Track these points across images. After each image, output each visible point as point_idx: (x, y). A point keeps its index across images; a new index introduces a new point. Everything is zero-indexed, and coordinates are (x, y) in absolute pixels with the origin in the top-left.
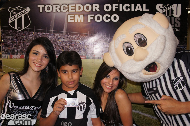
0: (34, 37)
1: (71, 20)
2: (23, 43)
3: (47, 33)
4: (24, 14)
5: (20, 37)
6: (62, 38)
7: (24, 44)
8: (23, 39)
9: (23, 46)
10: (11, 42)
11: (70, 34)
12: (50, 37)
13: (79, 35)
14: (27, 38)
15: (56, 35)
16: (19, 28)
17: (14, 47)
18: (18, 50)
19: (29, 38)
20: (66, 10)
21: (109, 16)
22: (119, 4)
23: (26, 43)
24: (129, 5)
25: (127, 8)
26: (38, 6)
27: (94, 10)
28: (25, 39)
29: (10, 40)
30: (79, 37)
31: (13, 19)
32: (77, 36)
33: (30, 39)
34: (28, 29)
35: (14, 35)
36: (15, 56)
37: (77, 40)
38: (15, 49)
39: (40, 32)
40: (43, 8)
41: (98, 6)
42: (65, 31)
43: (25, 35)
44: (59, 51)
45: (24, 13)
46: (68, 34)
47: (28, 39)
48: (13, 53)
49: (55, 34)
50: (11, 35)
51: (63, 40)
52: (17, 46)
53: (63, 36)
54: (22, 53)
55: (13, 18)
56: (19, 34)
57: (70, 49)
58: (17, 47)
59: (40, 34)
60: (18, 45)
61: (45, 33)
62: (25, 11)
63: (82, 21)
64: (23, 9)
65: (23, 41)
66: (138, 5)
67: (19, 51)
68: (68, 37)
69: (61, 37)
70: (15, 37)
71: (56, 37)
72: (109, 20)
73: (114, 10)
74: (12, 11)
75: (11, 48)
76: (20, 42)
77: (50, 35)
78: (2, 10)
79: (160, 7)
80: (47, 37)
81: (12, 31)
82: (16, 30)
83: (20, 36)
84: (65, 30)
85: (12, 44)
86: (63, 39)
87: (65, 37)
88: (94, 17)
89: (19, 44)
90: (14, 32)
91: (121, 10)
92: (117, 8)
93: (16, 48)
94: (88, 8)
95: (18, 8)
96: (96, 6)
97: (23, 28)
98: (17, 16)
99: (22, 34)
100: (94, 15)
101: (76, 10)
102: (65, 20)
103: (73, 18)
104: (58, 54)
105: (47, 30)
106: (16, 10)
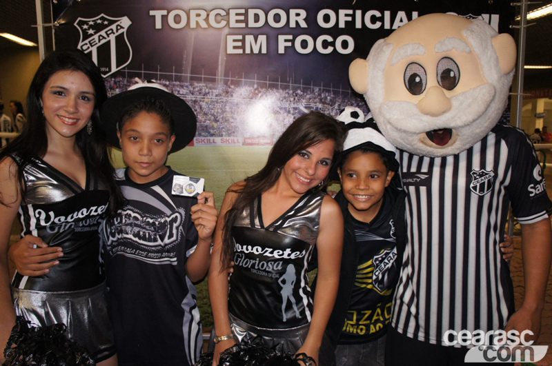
1: (235, 47)
3: (175, 83)
4: (114, 33)
6: (214, 94)
11: (233, 83)
12: (183, 91)
13: (256, 86)
15: (197, 87)
16: (103, 69)
20: (224, 23)
21: (330, 39)
22: (354, 9)
24: (378, 14)
25: (374, 19)
26: (152, 13)
27: (293, 25)
30: (256, 92)
31: (89, 48)
32: (251, 88)
34: (126, 71)
37: (252, 98)
39: (156, 79)
40: (164, 18)
41: (303, 13)
42: (219, 75)
43: (117, 88)
44: (206, 126)
45: (115, 31)
46: (229, 83)
49: (196, 84)
51: (217, 98)
53: (215, 89)
55: (86, 44)
57: (233, 120)
61: (169, 81)
62: (117, 26)
63: (264, 51)
64: (111, 22)
66: (401, 14)
68: (227, 92)
69: (211, 91)
71: (198, 91)
72: (330, 49)
73: (342, 25)
74: (85, 27)
77: (182, 87)
78: (61, 25)
80: (175, 91)
84: (221, 74)
86: (216, 96)
87: (221, 92)
88: (293, 41)
91: (358, 25)
92: (349, 19)
94: (277, 18)
95: (100, 19)
96: (298, 15)
97: (114, 69)
98: (97, 40)
99: (111, 85)
100: (293, 37)
101: (247, 24)
102: (219, 48)
103: (240, 44)
104: (203, 134)
105: (174, 74)
106: (96, 23)
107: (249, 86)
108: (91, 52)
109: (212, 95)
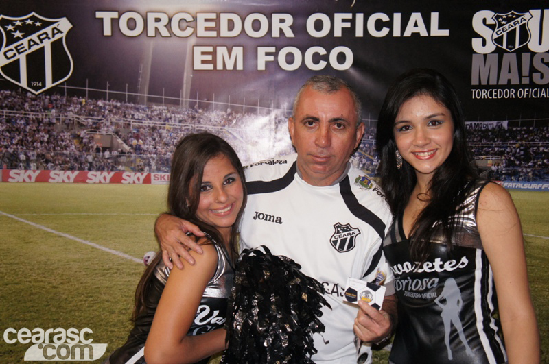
0: (83, 115)
1: (204, 62)
2: (48, 132)
3: (128, 104)
4: (49, 38)
5: (37, 111)
6: (177, 119)
7: (50, 136)
8: (46, 120)
9: (48, 142)
10: (4, 127)
11: (200, 106)
12: (138, 115)
13: (229, 110)
14: (61, 117)
15: (156, 110)
16: (34, 84)
17: (17, 144)
18: (30, 154)
19: (66, 116)
20: (189, 31)
21: (322, 51)
22: (354, 12)
23: (59, 133)
24: (385, 18)
25: (379, 25)
26: (99, 15)
27: (276, 34)
28: (54, 121)
29: (4, 121)
30: (230, 117)
31: (15, 55)
32: (224, 113)
33: (70, 120)
34: (66, 87)
35: (17, 107)
36: (19, 174)
37: (224, 126)
38: (19, 150)
39: (105, 99)
40: (115, 22)
41: (289, 19)
42: (184, 96)
43: (53, 108)
44: (167, 160)
45: (50, 35)
46: (196, 106)
47: (64, 121)
48: (11, 165)
49: (155, 107)
50: (6, 106)
51: (181, 124)
52: (28, 141)
53: (179, 113)
54: (45, 165)
55: (12, 50)
56: (33, 103)
58: (26, 145)
59: (105, 104)
60: (30, 140)
61: (121, 102)
62: (53, 29)
63: (240, 67)
64: (46, 24)
65: (47, 128)
66: (416, 17)
67: (32, 158)
68: (194, 118)
69: (173, 115)
70: (21, 114)
71: (158, 115)
72: (323, 64)
73: (338, 33)
74: (10, 27)
75: (6, 147)
76: (38, 131)
77: (137, 109)
79: (484, 20)
80: (129, 114)
81: (9, 92)
82: (23, 89)
83: (38, 109)
84: (186, 95)
85: (8, 134)
86: (180, 121)
87: (186, 117)
88: (276, 54)
89: (35, 135)
90: (15, 97)
91: (359, 33)
92: (348, 25)
93: (25, 148)
94: (256, 25)
96: (282, 21)
97: (49, 84)
98: (26, 46)
99: (44, 104)
100: (276, 49)
101: (219, 33)
102: (184, 62)
103: (209, 57)
104: (163, 169)
105: (127, 93)
106: (24, 24)
107: (221, 110)
108: (18, 60)
109: (175, 121)
